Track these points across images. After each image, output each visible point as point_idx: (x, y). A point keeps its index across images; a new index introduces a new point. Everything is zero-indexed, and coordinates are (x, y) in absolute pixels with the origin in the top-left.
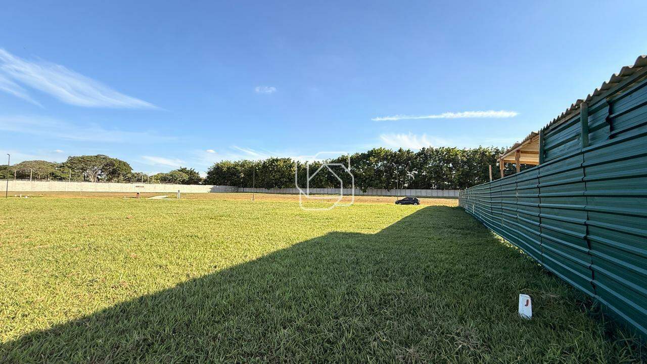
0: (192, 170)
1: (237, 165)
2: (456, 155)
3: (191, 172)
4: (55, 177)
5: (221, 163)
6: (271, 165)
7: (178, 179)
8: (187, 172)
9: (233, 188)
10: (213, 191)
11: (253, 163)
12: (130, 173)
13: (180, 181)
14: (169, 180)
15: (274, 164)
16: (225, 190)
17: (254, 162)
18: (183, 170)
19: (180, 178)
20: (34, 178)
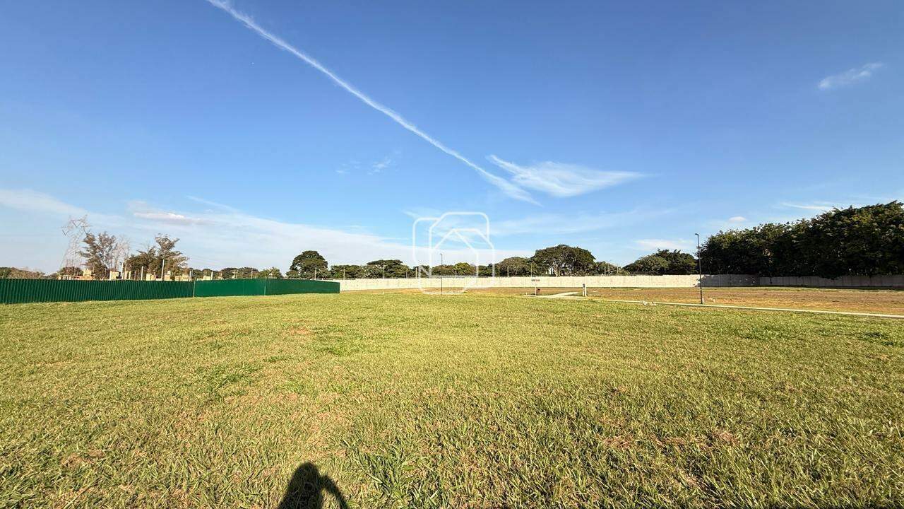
0: (677, 251)
3: (676, 255)
4: (523, 273)
5: (719, 235)
6: (834, 224)
7: (653, 268)
8: (668, 256)
10: (703, 284)
12: (592, 263)
13: (656, 269)
14: (641, 270)
15: (840, 223)
17: (790, 225)
18: (663, 254)
19: (657, 266)
20: (511, 275)
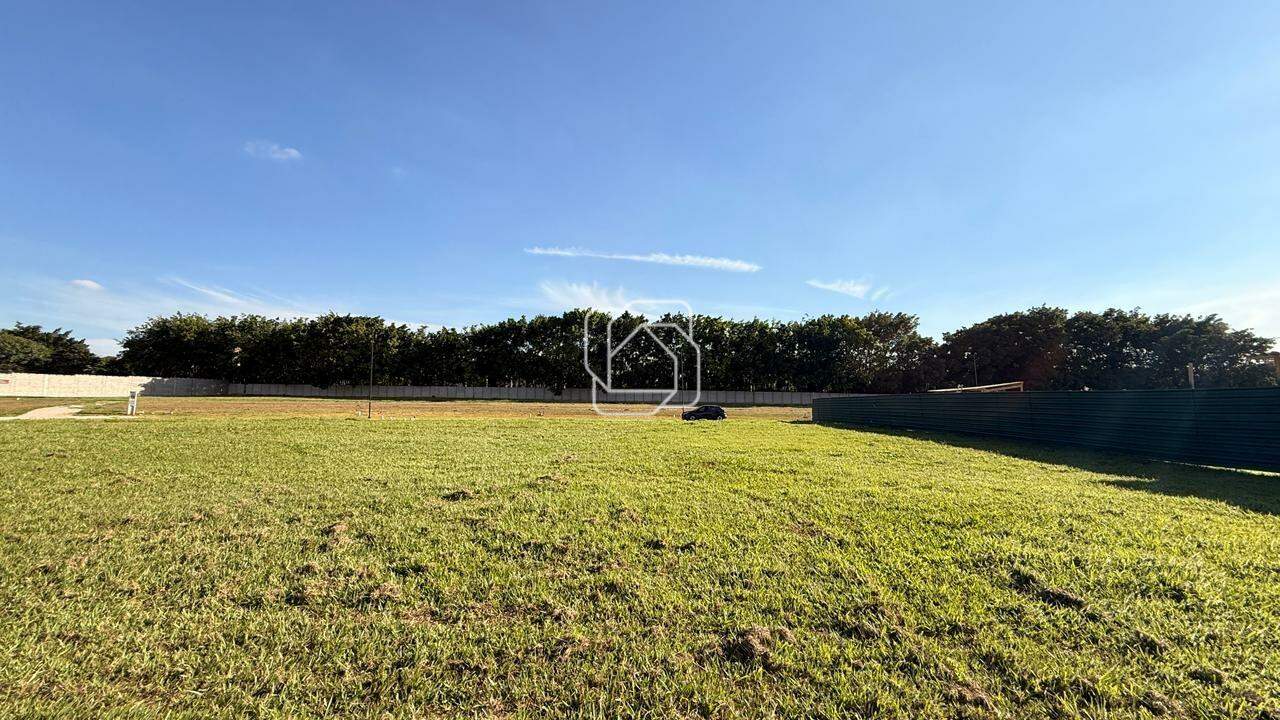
0: (62, 332)
1: (224, 327)
2: (723, 329)
3: (60, 338)
6: (334, 331)
7: (13, 359)
8: (46, 339)
9: (213, 384)
10: (149, 391)
11: (277, 324)
15: (341, 330)
16: (188, 390)
19: (21, 356)
